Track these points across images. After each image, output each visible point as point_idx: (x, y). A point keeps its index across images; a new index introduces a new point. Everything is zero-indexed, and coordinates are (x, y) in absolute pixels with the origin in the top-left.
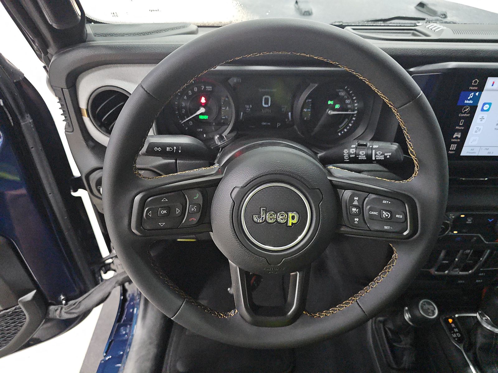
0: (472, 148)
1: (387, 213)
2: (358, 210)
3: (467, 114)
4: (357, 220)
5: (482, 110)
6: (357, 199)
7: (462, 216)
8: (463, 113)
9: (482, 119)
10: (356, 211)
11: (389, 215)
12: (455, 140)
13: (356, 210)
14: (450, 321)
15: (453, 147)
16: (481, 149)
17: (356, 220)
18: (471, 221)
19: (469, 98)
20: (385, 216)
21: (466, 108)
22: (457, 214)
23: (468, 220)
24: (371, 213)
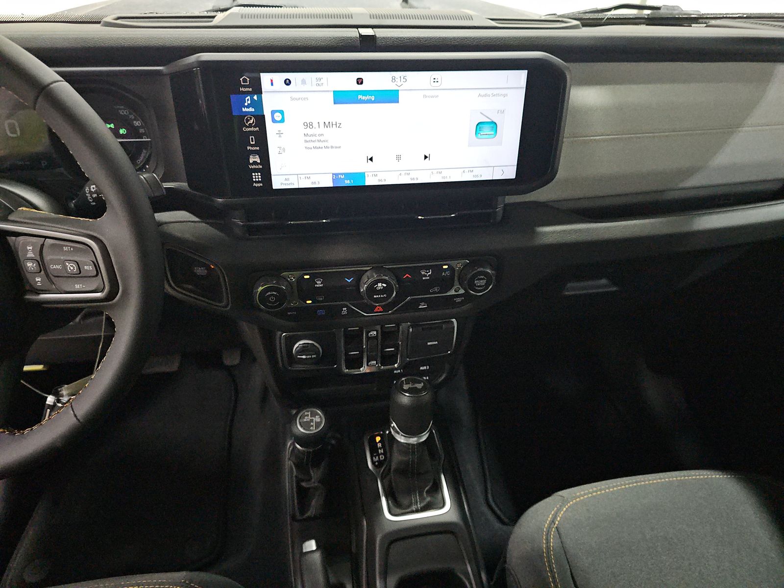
0: (287, 177)
1: (71, 264)
2: (35, 265)
3: (255, 127)
4: (40, 280)
5: (274, 121)
6: (31, 248)
7: (307, 277)
8: (247, 127)
9: (280, 134)
10: (33, 267)
11: (74, 267)
12: (254, 167)
13: (33, 265)
14: (378, 439)
15: (257, 177)
16: (299, 178)
17: (37, 280)
18: (321, 284)
19: (246, 104)
20: (70, 269)
21: (249, 118)
22: (297, 273)
23: (318, 283)
24: (52, 267)
